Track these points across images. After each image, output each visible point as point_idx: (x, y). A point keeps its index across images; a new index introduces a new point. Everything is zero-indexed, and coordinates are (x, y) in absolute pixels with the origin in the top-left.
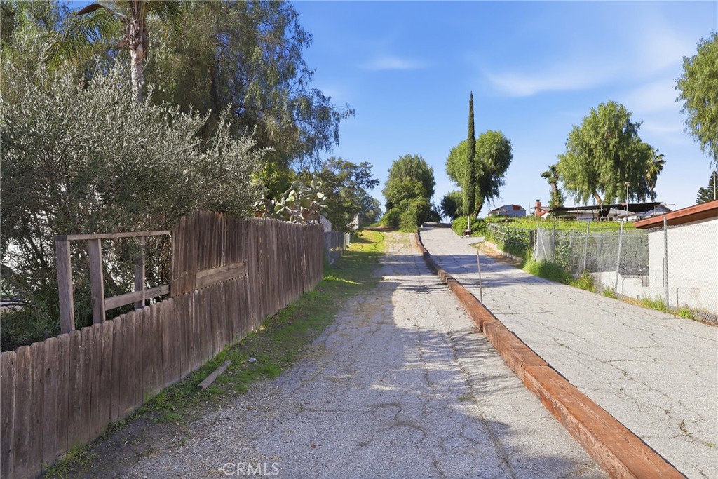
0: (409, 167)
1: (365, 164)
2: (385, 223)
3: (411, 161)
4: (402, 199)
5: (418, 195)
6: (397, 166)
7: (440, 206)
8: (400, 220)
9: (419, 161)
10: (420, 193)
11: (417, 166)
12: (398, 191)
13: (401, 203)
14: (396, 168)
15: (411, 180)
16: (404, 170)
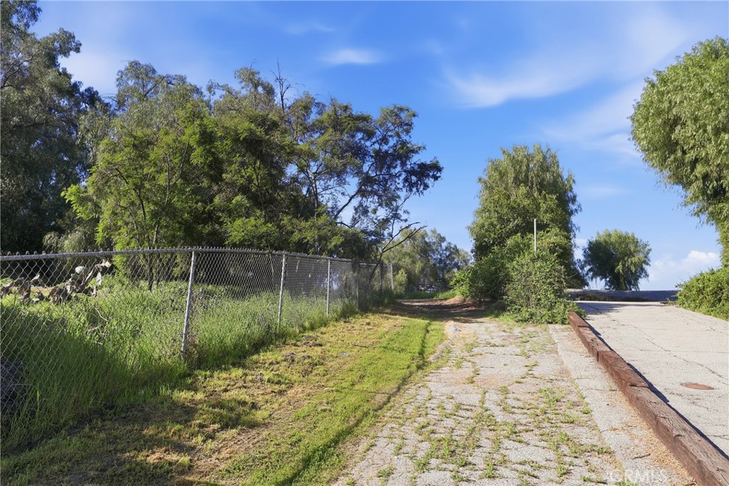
0: (524, 168)
1: (396, 113)
2: (465, 288)
3: (529, 158)
4: (509, 235)
5: (547, 226)
6: (496, 169)
7: (582, 258)
8: (509, 279)
9: (544, 158)
10: (552, 220)
11: (541, 166)
12: (500, 219)
13: (509, 242)
14: (496, 175)
15: (528, 195)
16: (511, 176)
